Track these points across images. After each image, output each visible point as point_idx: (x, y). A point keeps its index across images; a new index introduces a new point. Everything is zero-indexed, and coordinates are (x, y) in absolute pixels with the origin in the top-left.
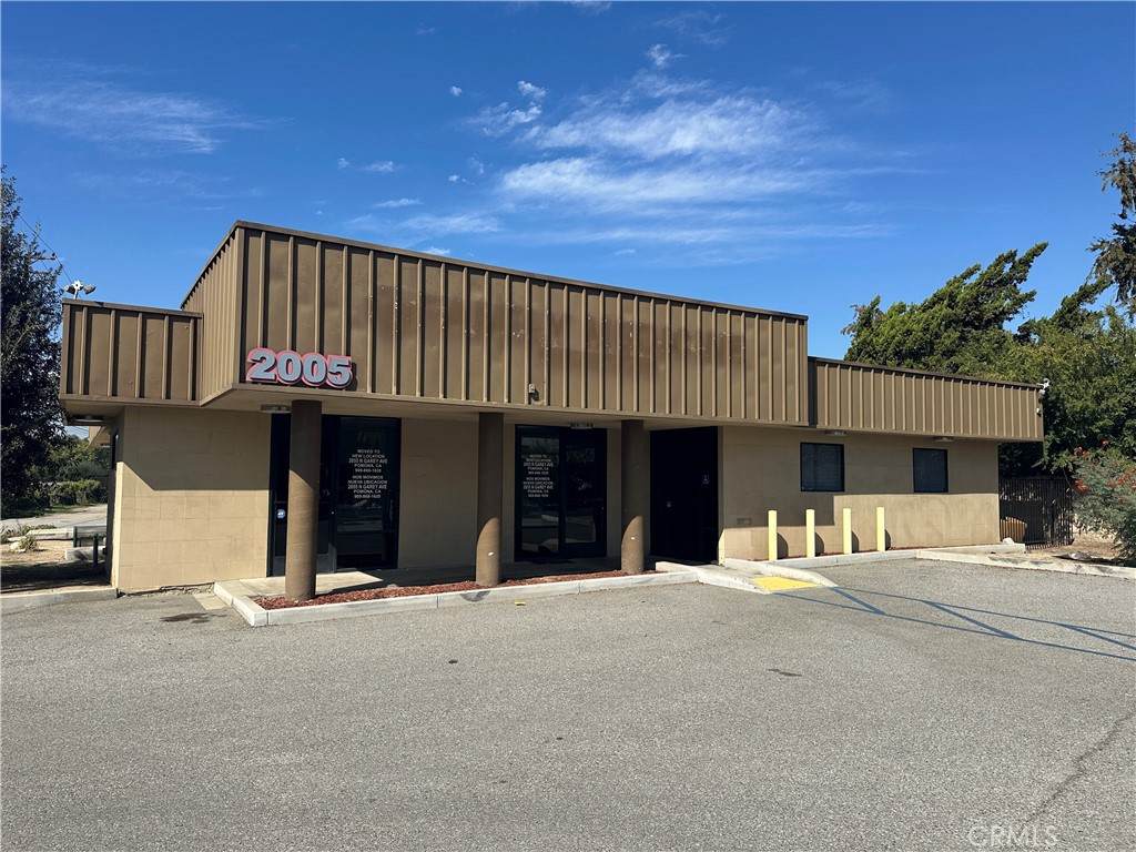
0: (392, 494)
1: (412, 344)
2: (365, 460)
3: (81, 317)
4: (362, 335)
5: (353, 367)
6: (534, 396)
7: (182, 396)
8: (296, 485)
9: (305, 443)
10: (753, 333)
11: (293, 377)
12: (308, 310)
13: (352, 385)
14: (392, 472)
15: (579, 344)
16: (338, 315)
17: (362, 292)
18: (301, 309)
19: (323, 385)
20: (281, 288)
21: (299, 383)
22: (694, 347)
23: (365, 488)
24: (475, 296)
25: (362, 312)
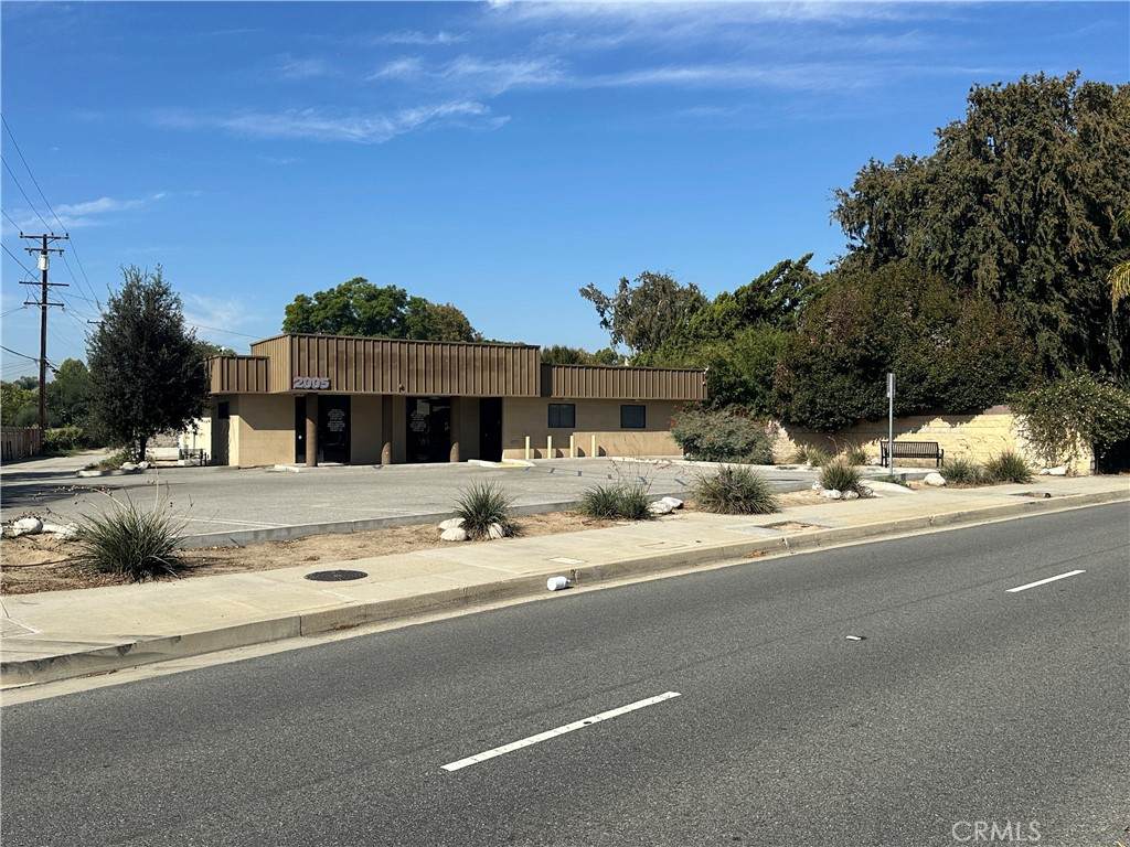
0: (348, 428)
1: (351, 371)
2: (335, 413)
3: (225, 361)
4: (333, 370)
5: (330, 381)
6: (402, 389)
7: (262, 390)
8: (310, 426)
9: (311, 408)
10: (509, 356)
11: (309, 386)
12: (314, 362)
13: (329, 388)
14: (347, 420)
15: (422, 366)
16: (324, 363)
17: (333, 353)
18: (311, 361)
19: (319, 389)
20: (304, 355)
21: (311, 388)
22: (478, 364)
23: (335, 426)
24: (376, 351)
25: (333, 361)
